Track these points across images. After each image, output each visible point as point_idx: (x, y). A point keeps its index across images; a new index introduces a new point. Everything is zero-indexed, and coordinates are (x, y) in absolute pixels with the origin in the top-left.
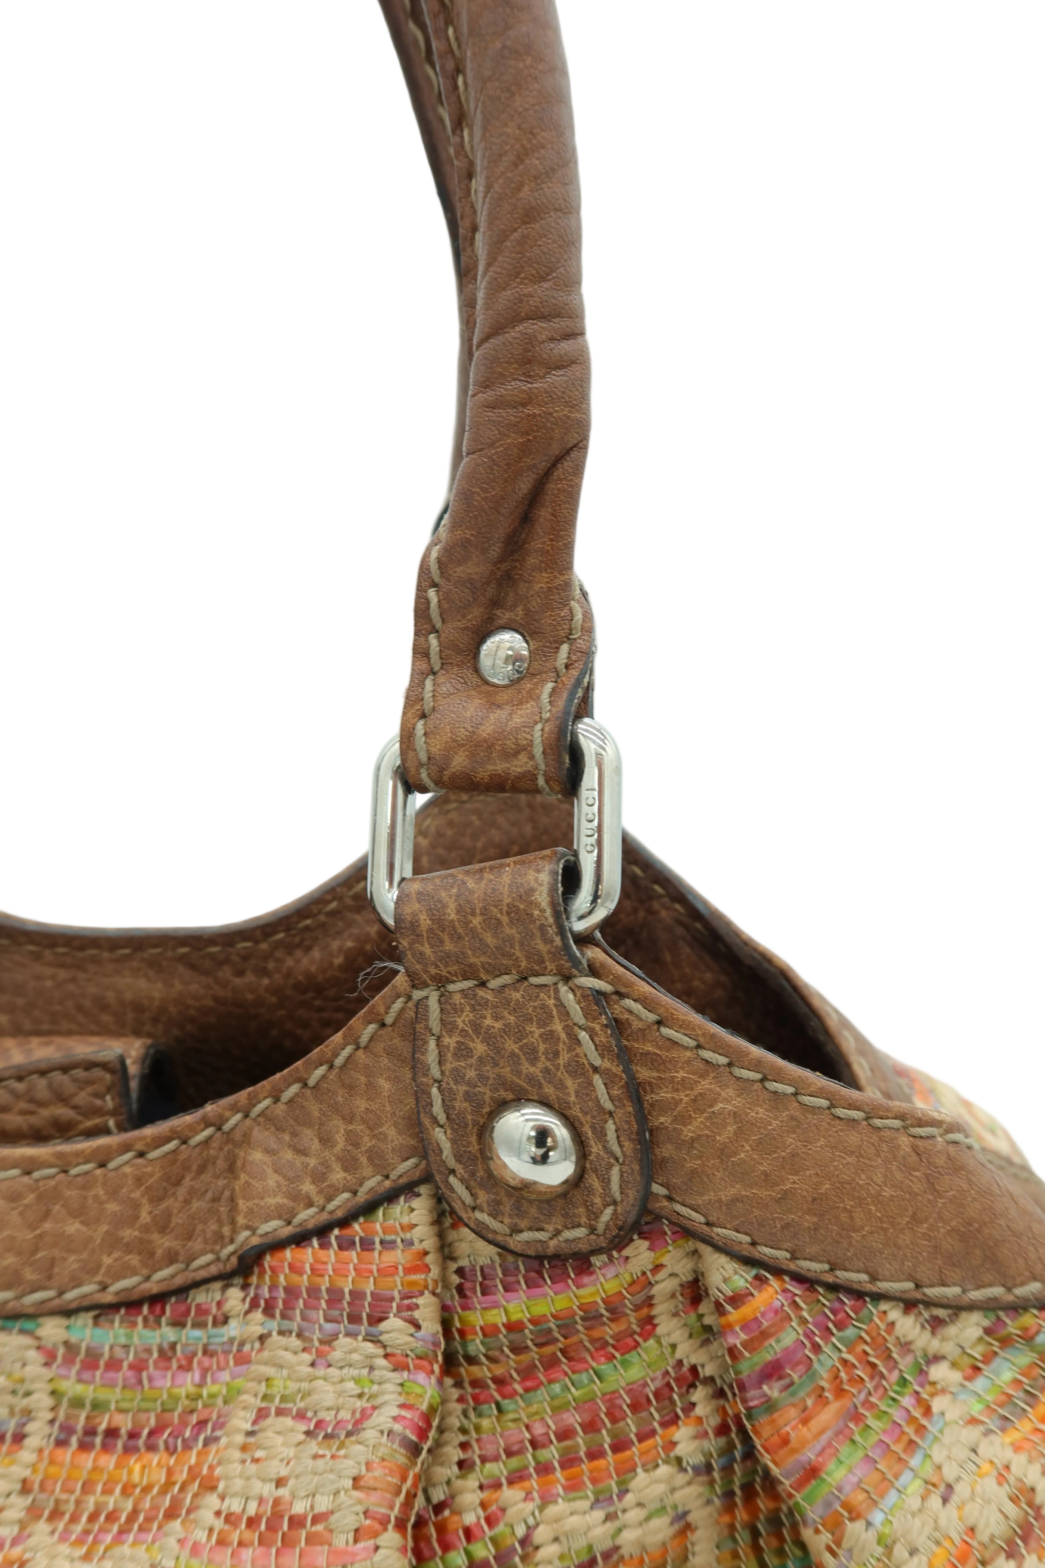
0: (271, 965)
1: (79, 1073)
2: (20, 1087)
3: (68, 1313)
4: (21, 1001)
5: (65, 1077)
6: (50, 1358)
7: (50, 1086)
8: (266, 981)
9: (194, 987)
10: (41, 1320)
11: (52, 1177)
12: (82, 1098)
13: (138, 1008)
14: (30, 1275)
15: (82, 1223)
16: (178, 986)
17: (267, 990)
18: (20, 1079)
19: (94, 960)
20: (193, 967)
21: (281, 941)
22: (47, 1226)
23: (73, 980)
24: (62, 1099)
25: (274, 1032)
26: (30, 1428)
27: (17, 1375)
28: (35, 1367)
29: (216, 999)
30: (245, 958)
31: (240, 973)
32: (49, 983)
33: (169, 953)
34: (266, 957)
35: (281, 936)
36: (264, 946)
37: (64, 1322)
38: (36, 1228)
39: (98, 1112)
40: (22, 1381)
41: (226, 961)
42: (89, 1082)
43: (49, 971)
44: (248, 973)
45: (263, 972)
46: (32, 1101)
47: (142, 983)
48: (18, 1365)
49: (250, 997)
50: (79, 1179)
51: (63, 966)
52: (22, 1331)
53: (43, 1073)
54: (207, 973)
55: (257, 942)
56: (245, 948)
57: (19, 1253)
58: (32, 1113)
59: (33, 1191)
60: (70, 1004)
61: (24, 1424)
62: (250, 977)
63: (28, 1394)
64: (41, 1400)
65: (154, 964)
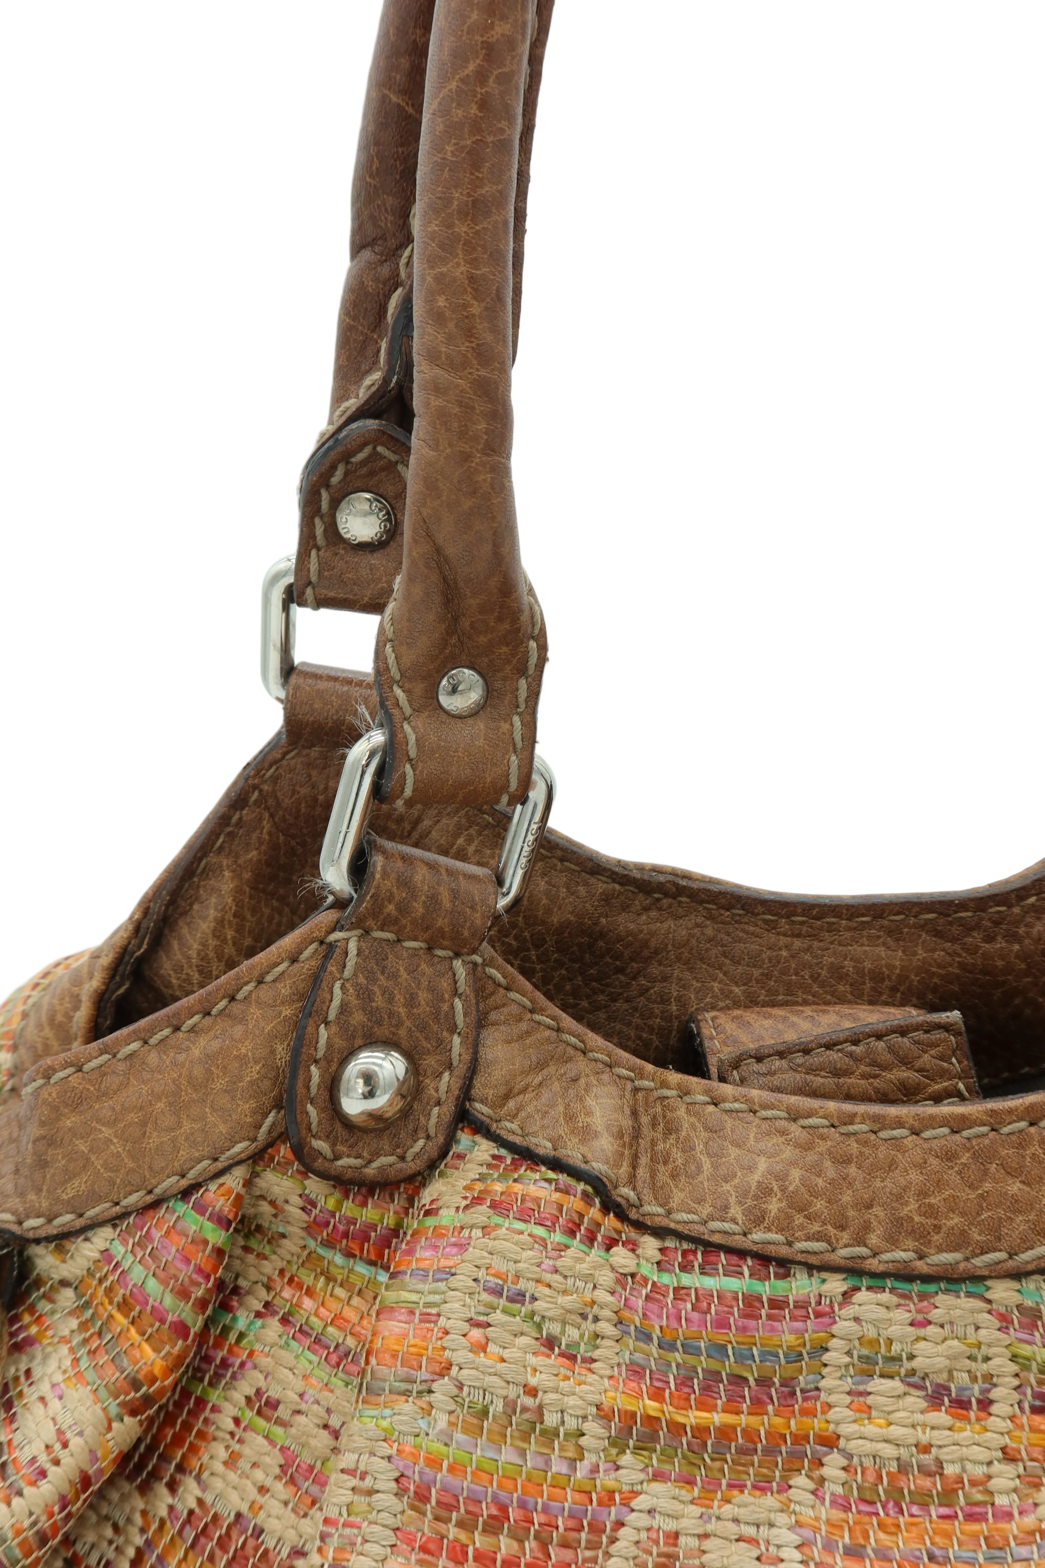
0: (1022, 930)
1: (919, 1035)
2: (858, 1050)
3: (1018, 1275)
4: (756, 973)
5: (905, 1040)
6: (1005, 1320)
7: (891, 1049)
8: (1016, 947)
9: (939, 955)
10: (989, 1283)
11: (984, 1135)
12: (926, 1060)
13: (877, 977)
14: (976, 1235)
15: (1022, 1182)
16: (921, 953)
17: (1017, 957)
18: (856, 1043)
19: (831, 929)
20: (938, 934)
21: (1033, 905)
22: (987, 1186)
23: (809, 949)
24: (906, 1062)
25: (1017, 1001)
26: (995, 1394)
27: (971, 1340)
28: (989, 1332)
29: (962, 966)
30: (997, 923)
31: (990, 939)
32: (784, 953)
33: (912, 920)
34: (1017, 923)
35: (1033, 899)
36: (1016, 910)
37: (1015, 1285)
38: (977, 1189)
39: (943, 1074)
40: (979, 1345)
41: (977, 927)
42: (933, 1045)
43: (783, 941)
44: (999, 938)
45: (1013, 937)
46: (874, 1063)
47: (881, 951)
48: (971, 1330)
49: (1000, 963)
50: (1014, 1138)
51: (798, 936)
52: (969, 1295)
53: (879, 1036)
54: (953, 940)
55: (1010, 906)
56: (999, 912)
57: (963, 1214)
58: (876, 1077)
59: (968, 1150)
60: (806, 974)
61: (988, 1391)
62: (1000, 944)
63: (987, 1359)
64: (1001, 1364)
65: (894, 932)
